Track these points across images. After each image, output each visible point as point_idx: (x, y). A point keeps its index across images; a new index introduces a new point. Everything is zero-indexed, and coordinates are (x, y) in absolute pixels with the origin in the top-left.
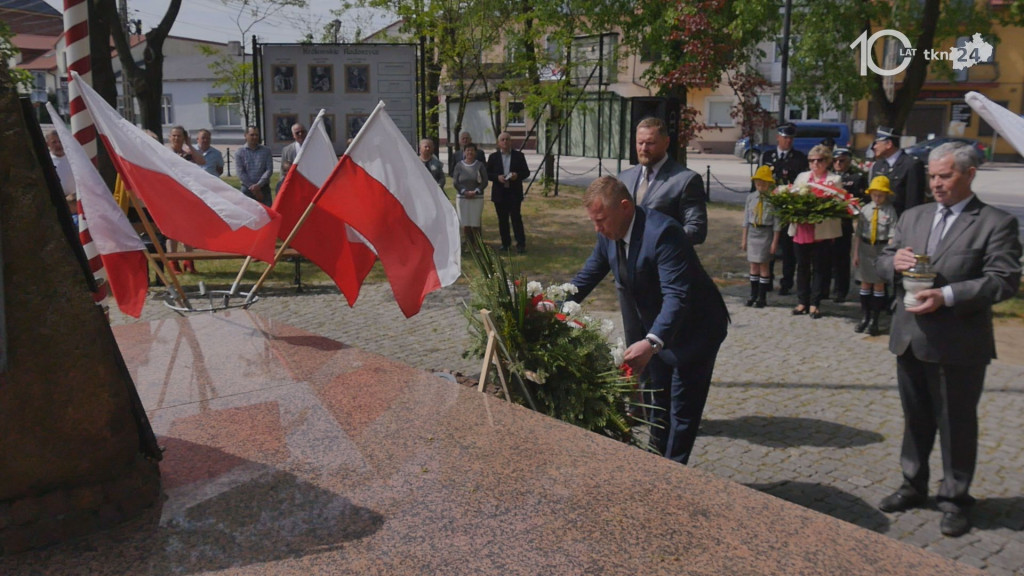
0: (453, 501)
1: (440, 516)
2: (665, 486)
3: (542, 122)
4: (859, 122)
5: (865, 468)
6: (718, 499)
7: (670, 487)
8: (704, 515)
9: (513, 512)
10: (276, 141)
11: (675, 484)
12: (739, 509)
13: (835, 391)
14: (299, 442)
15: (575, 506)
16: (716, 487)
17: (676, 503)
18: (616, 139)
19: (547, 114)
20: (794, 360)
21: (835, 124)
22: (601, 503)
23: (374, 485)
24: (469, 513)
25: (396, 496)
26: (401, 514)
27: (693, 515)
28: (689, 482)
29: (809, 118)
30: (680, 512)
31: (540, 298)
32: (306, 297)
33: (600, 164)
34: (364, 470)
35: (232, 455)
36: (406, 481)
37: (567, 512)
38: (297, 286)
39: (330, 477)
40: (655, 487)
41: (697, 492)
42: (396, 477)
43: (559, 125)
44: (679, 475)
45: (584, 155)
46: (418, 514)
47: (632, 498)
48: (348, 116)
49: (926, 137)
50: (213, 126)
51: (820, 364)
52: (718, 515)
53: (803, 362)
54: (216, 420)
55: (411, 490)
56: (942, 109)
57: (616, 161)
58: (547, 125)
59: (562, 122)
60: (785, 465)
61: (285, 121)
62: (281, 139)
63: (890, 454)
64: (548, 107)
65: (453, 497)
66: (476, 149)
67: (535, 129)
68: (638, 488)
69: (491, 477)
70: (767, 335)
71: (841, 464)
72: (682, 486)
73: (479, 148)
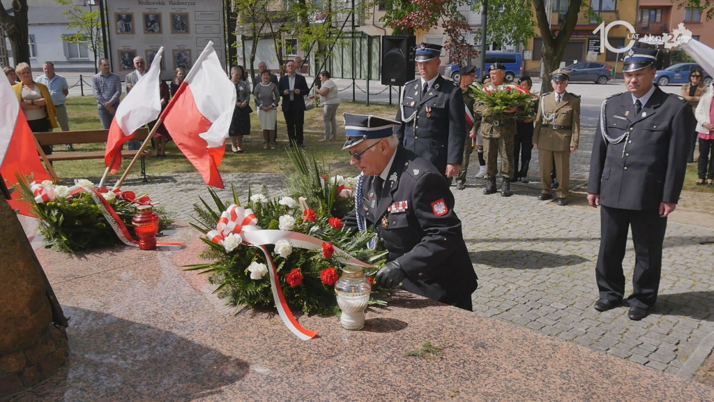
0: (298, 346)
1: (290, 359)
2: (450, 326)
3: (312, 54)
4: (528, 52)
5: (561, 295)
6: (490, 334)
7: (454, 327)
8: (483, 347)
9: (345, 352)
10: (120, 70)
11: (457, 324)
12: (507, 341)
13: (534, 243)
14: (172, 305)
15: (389, 345)
16: (486, 324)
17: (461, 339)
18: (365, 64)
19: (316, 48)
20: (503, 220)
21: (512, 53)
22: (408, 342)
23: (236, 337)
24: (312, 355)
25: (254, 345)
26: (261, 360)
27: (475, 348)
28: (467, 321)
29: (494, 49)
30: (466, 346)
31: (343, 187)
32: (150, 185)
33: (354, 83)
34: (226, 325)
35: (122, 319)
36: (259, 333)
37: (384, 350)
38: (143, 177)
39: (201, 333)
40: (443, 326)
41: (474, 329)
42: (251, 329)
43: (325, 56)
44: (458, 317)
45: (342, 77)
46: (273, 359)
47: (429, 336)
48: (174, 51)
49: (573, 62)
50: (67, 59)
51: (520, 222)
52: (493, 347)
53: (509, 221)
54: (104, 290)
55: (265, 339)
56: (582, 43)
57: (365, 82)
58: (316, 56)
59: (327, 54)
60: (507, 296)
61: (127, 55)
62: (124, 68)
63: (576, 285)
64: (316, 43)
65: (297, 343)
66: (270, 74)
67: (307, 59)
68: (432, 329)
69: (323, 326)
70: (483, 203)
71: (544, 294)
72: (463, 325)
73: (271, 73)
